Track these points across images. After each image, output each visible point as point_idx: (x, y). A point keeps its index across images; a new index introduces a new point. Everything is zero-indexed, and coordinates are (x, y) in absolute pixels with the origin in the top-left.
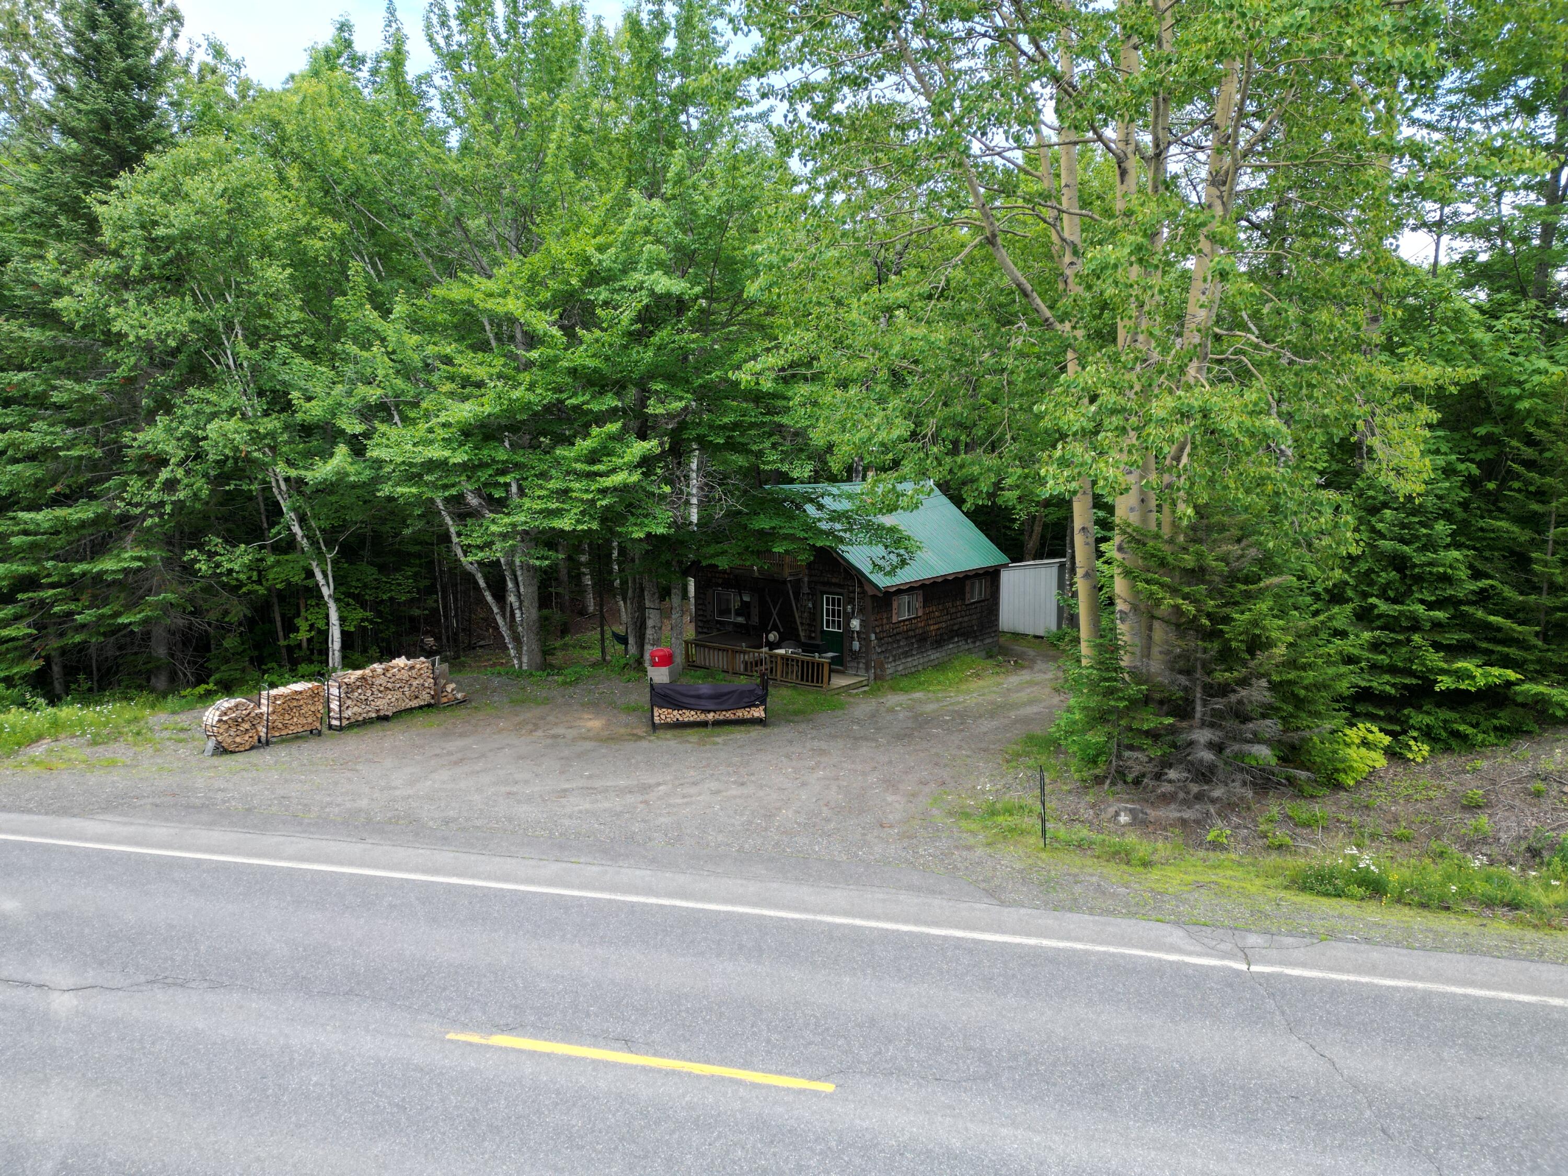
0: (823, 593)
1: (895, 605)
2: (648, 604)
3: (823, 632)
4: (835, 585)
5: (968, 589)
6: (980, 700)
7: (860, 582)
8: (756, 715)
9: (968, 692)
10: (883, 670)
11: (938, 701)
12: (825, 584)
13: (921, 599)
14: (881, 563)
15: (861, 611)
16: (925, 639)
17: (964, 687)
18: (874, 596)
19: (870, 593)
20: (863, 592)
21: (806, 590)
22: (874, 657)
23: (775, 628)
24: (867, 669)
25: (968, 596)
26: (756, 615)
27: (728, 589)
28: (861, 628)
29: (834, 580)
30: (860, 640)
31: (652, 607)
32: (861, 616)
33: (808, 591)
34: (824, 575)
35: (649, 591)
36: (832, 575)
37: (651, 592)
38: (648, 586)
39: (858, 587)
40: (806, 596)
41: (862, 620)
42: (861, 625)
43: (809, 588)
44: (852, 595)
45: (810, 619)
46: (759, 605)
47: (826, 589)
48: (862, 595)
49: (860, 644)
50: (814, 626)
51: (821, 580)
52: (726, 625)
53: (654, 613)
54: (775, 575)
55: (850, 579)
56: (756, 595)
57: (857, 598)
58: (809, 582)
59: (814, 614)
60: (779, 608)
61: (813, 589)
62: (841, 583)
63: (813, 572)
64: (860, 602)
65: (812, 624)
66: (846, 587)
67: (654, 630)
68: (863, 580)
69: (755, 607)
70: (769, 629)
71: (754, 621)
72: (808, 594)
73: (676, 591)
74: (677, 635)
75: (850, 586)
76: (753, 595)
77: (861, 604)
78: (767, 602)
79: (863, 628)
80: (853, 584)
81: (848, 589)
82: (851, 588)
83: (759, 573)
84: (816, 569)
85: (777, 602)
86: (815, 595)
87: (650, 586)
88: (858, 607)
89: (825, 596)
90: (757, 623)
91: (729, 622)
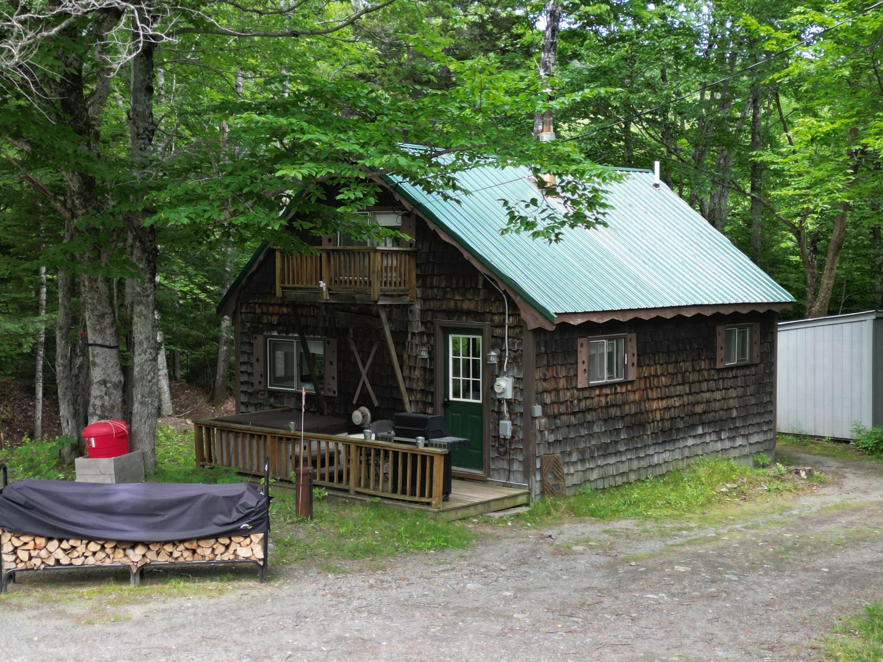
0: (447, 331)
1: (582, 355)
2: (91, 337)
3: (447, 404)
4: (468, 313)
5: (720, 341)
6: (749, 535)
7: (513, 306)
8: (243, 553)
9: (724, 521)
10: (559, 476)
11: (663, 535)
12: (449, 313)
13: (633, 348)
14: (530, 213)
15: (515, 361)
16: (642, 425)
17: (715, 512)
18: (539, 332)
19: (532, 325)
20: (520, 325)
21: (417, 327)
22: (541, 450)
23: (365, 401)
24: (527, 474)
25: (720, 354)
26: (333, 378)
27: (287, 333)
28: (515, 395)
29: (466, 305)
30: (513, 417)
31: (100, 342)
32: (516, 371)
33: (421, 329)
34: (448, 296)
35: (92, 310)
36: (463, 295)
37: (96, 313)
38: (90, 301)
39: (509, 315)
40: (417, 338)
41: (518, 379)
42: (515, 388)
43: (422, 323)
44: (498, 331)
45: (425, 380)
46: (338, 360)
47: (453, 322)
48: (517, 330)
49: (513, 425)
50: (432, 393)
51: (444, 307)
52: (285, 399)
53: (104, 356)
54: (357, 296)
55: (495, 302)
56: (334, 342)
57: (509, 337)
58: (423, 312)
59: (432, 371)
60: (371, 364)
61: (429, 325)
62: (480, 310)
63: (430, 292)
64: (514, 343)
65: (428, 390)
66: (489, 316)
67: (104, 389)
68: (517, 300)
69: (331, 363)
70: (354, 402)
71: (330, 390)
72: (421, 334)
73: (141, 310)
74: (143, 396)
75: (495, 314)
76: (329, 342)
77: (516, 348)
78: (351, 353)
79: (519, 394)
80: (501, 310)
81: (492, 320)
82: (496, 318)
83: (330, 294)
84: (436, 287)
85: (369, 353)
86: (433, 335)
87: (95, 301)
88: (509, 354)
89: (451, 337)
90: (334, 392)
91: (289, 393)
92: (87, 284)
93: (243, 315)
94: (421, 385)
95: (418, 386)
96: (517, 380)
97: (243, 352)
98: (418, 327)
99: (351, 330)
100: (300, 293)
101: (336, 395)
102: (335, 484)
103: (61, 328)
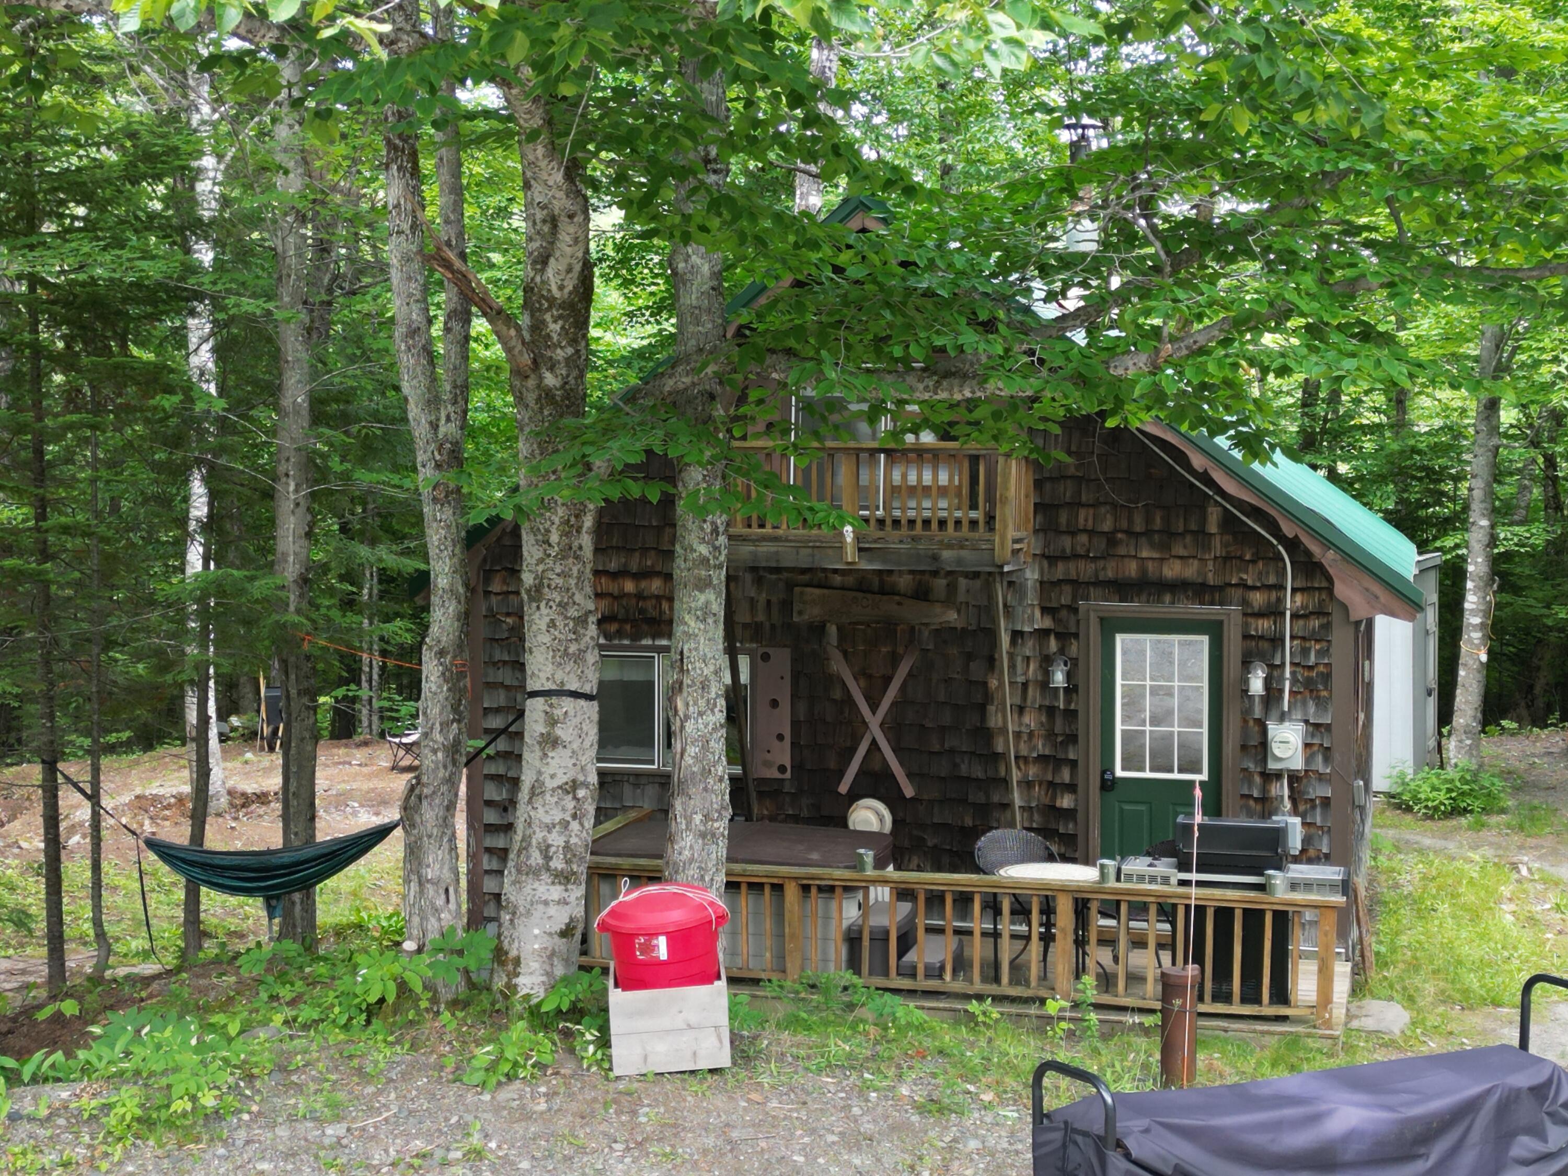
0: (1112, 627)
3: (1109, 784)
4: (1178, 587)
7: (1310, 570)
12: (1123, 588)
15: (1311, 688)
19: (1362, 610)
20: (1324, 611)
21: (1029, 619)
23: (876, 785)
26: (780, 737)
27: (636, 637)
28: (1308, 760)
29: (1172, 570)
30: (1302, 808)
31: (573, 686)
32: (1312, 709)
33: (1041, 622)
34: (1122, 551)
35: (562, 605)
36: (1165, 547)
37: (573, 612)
38: (560, 581)
39: (1294, 590)
40: (1030, 643)
41: (1317, 726)
42: (1307, 746)
43: (1045, 610)
44: (1264, 625)
45: (1050, 735)
46: (795, 697)
47: (1132, 607)
48: (1315, 623)
49: (1304, 824)
50: (1074, 764)
51: (1110, 574)
52: (627, 790)
53: (578, 720)
54: (946, 554)
55: (1253, 562)
56: (782, 658)
57: (1293, 638)
58: (1044, 585)
59: (1071, 715)
60: (894, 704)
61: (1064, 613)
62: (1211, 579)
63: (1066, 542)
64: (1305, 652)
65: (1061, 755)
66: (1236, 594)
67: (570, 804)
68: (1328, 558)
69: (774, 704)
70: (843, 788)
71: (767, 764)
72: (1043, 634)
73: (708, 603)
74: (707, 817)
75: (1254, 588)
76: (766, 657)
77: (1312, 660)
78: (835, 680)
79: (1320, 758)
80: (1272, 580)
81: (1245, 602)
82: (1258, 599)
83: (860, 550)
84: (1085, 531)
85: (888, 680)
86: (1076, 636)
87: (573, 582)
88: (1293, 673)
89: (1119, 638)
90: (782, 769)
91: (638, 775)
92: (554, 538)
93: (494, 600)
94: (1041, 747)
95: (1034, 748)
96: (1315, 728)
97: (490, 686)
98: (1031, 619)
99: (832, 630)
100: (765, 548)
101: (788, 775)
102: (1006, 988)
103: (441, 653)
